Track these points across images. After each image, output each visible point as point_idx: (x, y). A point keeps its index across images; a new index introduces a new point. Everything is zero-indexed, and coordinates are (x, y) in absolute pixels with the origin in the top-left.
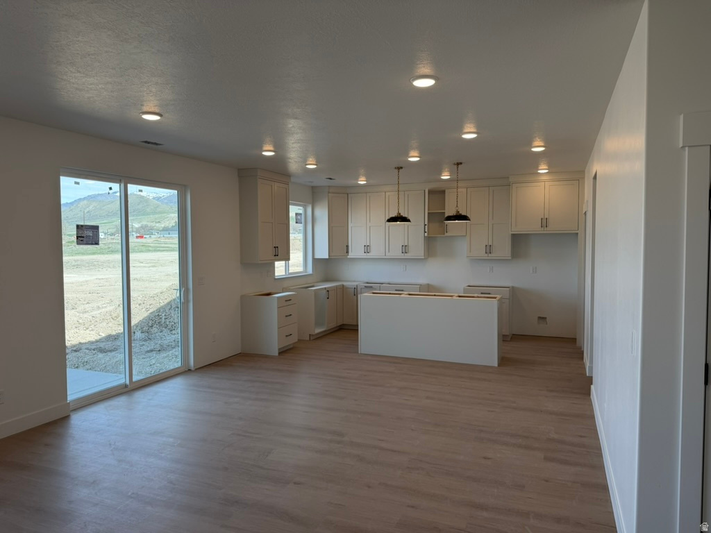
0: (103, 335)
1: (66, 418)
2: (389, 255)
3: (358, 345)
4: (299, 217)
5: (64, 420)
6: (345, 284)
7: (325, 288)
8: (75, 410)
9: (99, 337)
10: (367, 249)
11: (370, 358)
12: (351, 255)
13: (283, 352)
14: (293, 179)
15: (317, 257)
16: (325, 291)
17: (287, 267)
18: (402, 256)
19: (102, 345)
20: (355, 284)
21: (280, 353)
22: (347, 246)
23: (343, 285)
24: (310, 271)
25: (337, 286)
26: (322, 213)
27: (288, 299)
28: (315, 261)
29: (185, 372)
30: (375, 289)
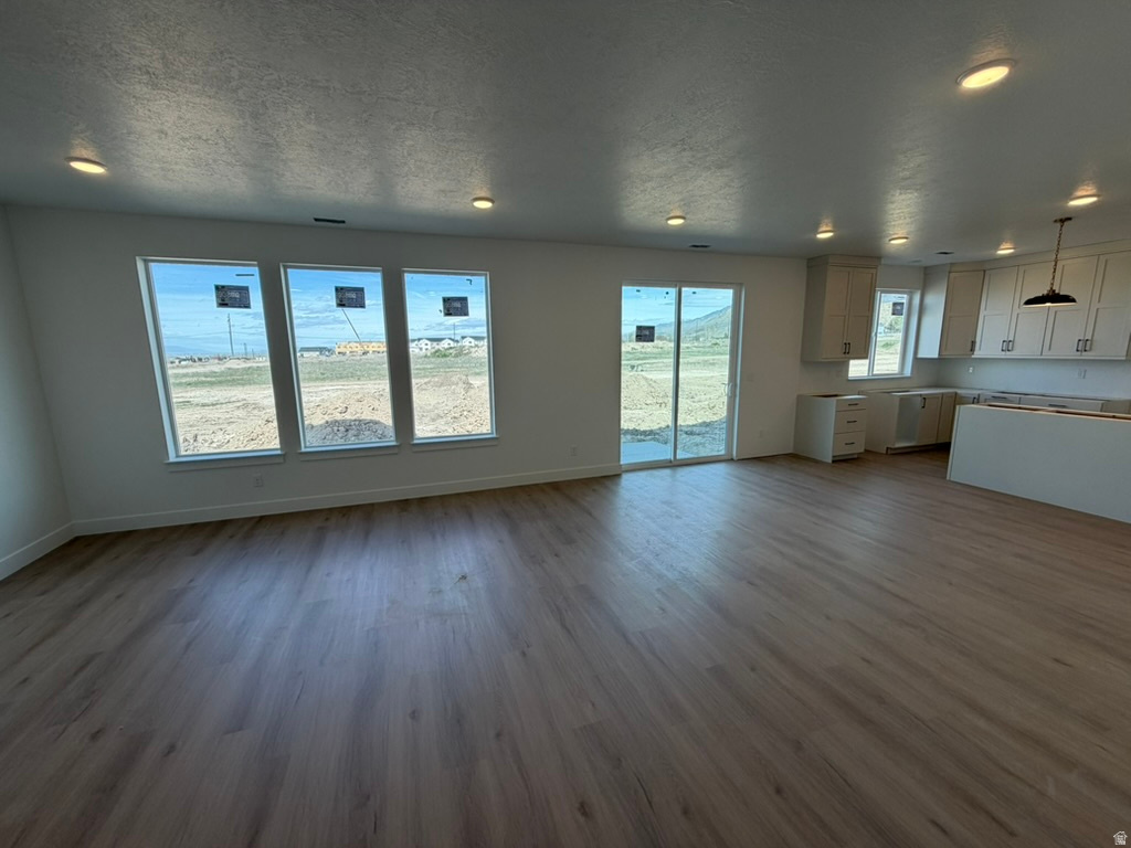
0: (700, 421)
1: (618, 476)
2: (1047, 355)
3: (947, 468)
4: (899, 308)
5: (615, 477)
6: (959, 391)
7: (921, 395)
8: (627, 471)
9: (695, 423)
10: (1008, 345)
11: (958, 487)
12: (978, 354)
13: (837, 461)
14: (883, 261)
15: (920, 355)
16: (920, 399)
17: (871, 367)
18: (1077, 356)
19: (694, 429)
20: (977, 392)
21: (833, 462)
22: (973, 343)
23: (956, 393)
24: (908, 372)
25: (943, 394)
26: (936, 301)
27: (853, 404)
28: (916, 359)
29: (729, 460)
30: (1011, 402)
